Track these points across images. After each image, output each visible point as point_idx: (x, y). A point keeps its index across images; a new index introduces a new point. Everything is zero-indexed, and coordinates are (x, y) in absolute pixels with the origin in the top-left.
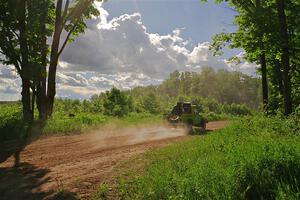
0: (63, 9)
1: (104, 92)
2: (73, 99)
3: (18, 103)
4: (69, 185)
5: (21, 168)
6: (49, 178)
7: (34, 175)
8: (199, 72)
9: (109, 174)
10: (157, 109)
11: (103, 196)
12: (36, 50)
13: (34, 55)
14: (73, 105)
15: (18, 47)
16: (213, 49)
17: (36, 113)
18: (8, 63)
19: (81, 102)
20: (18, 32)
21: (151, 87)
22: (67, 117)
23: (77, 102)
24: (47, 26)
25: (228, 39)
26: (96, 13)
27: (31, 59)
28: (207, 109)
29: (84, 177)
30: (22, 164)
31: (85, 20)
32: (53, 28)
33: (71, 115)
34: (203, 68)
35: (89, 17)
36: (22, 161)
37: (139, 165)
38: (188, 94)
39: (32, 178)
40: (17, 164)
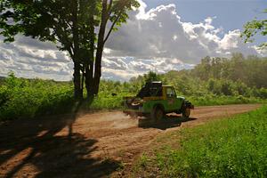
0: (108, 2)
1: (142, 74)
2: (115, 81)
3: (70, 83)
4: (114, 154)
5: (74, 137)
6: (97, 147)
7: (84, 144)
8: (229, 58)
9: (148, 147)
10: (189, 91)
11: (143, 165)
12: (86, 38)
13: (84, 42)
14: (115, 85)
15: (71, 35)
16: (245, 36)
17: (85, 92)
18: (63, 49)
19: (122, 83)
20: (71, 23)
21: (183, 71)
22: (110, 95)
23: (118, 83)
24: (95, 18)
25: (260, 27)
26: (137, 5)
27: (81, 46)
28: (235, 92)
29: (126, 148)
30: (75, 134)
31: (127, 11)
32: (100, 19)
33: (113, 95)
34: (233, 54)
35: (131, 9)
36: (74, 131)
37: (175, 141)
38: (218, 78)
39: (83, 146)
40: (71, 134)
